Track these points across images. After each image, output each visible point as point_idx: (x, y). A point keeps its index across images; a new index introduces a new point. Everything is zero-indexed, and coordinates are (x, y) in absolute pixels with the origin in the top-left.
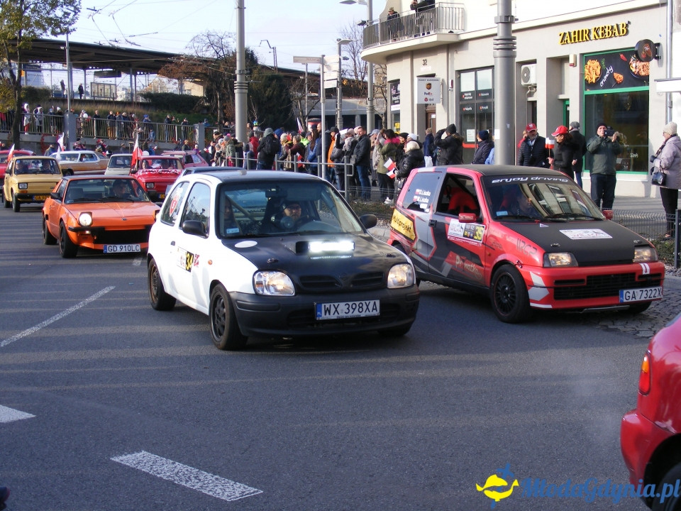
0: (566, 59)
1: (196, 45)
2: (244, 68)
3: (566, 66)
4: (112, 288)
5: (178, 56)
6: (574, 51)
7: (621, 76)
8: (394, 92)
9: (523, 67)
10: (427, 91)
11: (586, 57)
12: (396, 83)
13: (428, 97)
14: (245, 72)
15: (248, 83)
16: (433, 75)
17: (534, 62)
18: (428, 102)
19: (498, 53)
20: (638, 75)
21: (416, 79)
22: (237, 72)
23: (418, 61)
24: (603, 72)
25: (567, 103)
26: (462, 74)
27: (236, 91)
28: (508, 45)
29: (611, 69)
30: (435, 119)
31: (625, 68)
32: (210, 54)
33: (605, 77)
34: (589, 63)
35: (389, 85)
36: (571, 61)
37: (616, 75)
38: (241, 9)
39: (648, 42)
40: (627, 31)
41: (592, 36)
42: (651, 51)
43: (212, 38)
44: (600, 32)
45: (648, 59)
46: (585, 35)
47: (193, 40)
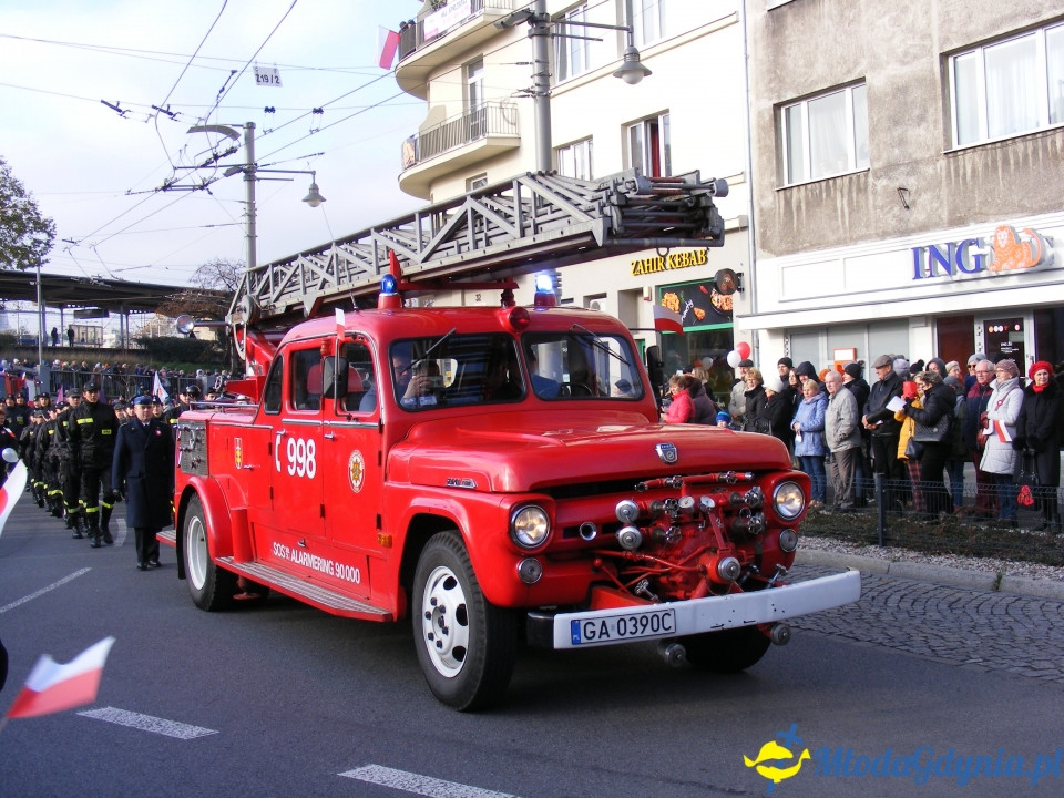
0: (639, 292)
1: (202, 277)
3: (640, 300)
4: (88, 569)
5: (181, 290)
6: (648, 282)
7: (702, 312)
9: (592, 302)
11: (663, 289)
17: (603, 296)
20: (721, 310)
23: (470, 296)
24: (682, 307)
25: (643, 344)
29: (691, 303)
31: (705, 302)
32: (221, 286)
33: (685, 313)
34: (666, 296)
36: (646, 294)
37: (696, 310)
38: (252, 237)
39: (729, 271)
40: (707, 259)
41: (668, 266)
42: (732, 281)
43: (223, 269)
44: (677, 261)
45: (730, 292)
46: (660, 264)
47: (199, 271)
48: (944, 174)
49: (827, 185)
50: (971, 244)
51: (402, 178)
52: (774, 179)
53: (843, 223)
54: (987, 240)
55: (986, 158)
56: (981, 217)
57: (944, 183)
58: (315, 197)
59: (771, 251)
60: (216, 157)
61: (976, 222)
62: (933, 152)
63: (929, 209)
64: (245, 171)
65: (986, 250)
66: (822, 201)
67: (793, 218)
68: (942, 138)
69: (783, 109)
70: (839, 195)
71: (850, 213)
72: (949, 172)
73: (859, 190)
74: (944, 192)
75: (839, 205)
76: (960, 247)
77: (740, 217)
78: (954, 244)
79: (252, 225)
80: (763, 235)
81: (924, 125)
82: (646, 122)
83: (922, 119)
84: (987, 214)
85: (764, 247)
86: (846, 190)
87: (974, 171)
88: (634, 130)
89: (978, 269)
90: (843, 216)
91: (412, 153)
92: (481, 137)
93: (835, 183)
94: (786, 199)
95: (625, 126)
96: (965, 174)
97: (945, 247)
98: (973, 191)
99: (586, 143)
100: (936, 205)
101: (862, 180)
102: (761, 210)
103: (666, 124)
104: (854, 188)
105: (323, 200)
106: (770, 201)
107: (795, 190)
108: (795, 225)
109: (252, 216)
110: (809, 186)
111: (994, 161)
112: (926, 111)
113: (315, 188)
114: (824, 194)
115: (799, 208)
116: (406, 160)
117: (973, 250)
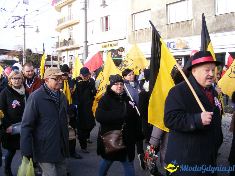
0: (103, 51)
1: (15, 48)
2: (25, 54)
3: (104, 53)
5: (11, 50)
6: (105, 49)
8: (63, 59)
10: (71, 59)
11: (108, 51)
12: (64, 57)
13: (71, 61)
14: (26, 55)
15: (27, 58)
16: (73, 55)
18: (71, 62)
19: (84, 50)
20: (120, 55)
21: (68, 56)
22: (24, 55)
23: (69, 52)
24: (112, 54)
25: (104, 62)
26: (80, 55)
27: (23, 60)
28: (86, 48)
29: (114, 54)
30: (73, 66)
31: (117, 54)
32: (19, 50)
33: (113, 56)
34: (109, 52)
35: (62, 58)
36: (105, 52)
37: (115, 55)
38: (25, 39)
39: (122, 47)
40: (117, 45)
41: (109, 46)
42: (123, 49)
43: (20, 46)
44: (111, 45)
45: (122, 51)
46: (108, 46)
47: (15, 47)
48: (166, 29)
49: (142, 31)
50: (172, 43)
51: (56, 28)
52: (131, 29)
53: (146, 38)
54: (175, 42)
55: (175, 25)
56: (174, 37)
57: (166, 30)
58: (37, 31)
59: (130, 43)
60: (16, 21)
61: (173, 38)
62: (164, 24)
63: (163, 35)
64: (23, 26)
65: (175, 44)
66: (141, 33)
67: (135, 37)
68: (166, 21)
69: (134, 15)
70: (145, 32)
71: (147, 36)
72: (167, 28)
73: (149, 31)
74: (166, 32)
75: (145, 35)
76: (170, 43)
77: (124, 37)
78: (169, 43)
79: (25, 36)
80: (129, 40)
81: (162, 19)
82: (105, 17)
83: (162, 17)
84: (175, 37)
85: (129, 43)
86: (146, 31)
87: (173, 28)
88: (103, 19)
89: (173, 48)
90: (145, 37)
91: (58, 23)
92: (72, 20)
93: (144, 30)
94: (134, 33)
95: (101, 18)
96: (171, 29)
97: (167, 43)
98: (172, 32)
99: (93, 21)
100: (165, 35)
101: (150, 29)
102: (129, 35)
103: (109, 18)
104: (148, 31)
105: (39, 32)
106: (130, 33)
107: (136, 31)
108: (136, 38)
109: (25, 35)
110: (139, 31)
111: (177, 26)
112: (163, 16)
113: (38, 29)
114: (142, 32)
115: (136, 35)
116: (56, 24)
117: (172, 44)
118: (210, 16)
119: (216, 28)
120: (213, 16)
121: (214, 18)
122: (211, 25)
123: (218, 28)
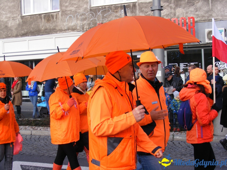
118: (15, 17)
119: (22, 30)
120: (19, 17)
121: (20, 20)
122: (16, 27)
123: (25, 31)
